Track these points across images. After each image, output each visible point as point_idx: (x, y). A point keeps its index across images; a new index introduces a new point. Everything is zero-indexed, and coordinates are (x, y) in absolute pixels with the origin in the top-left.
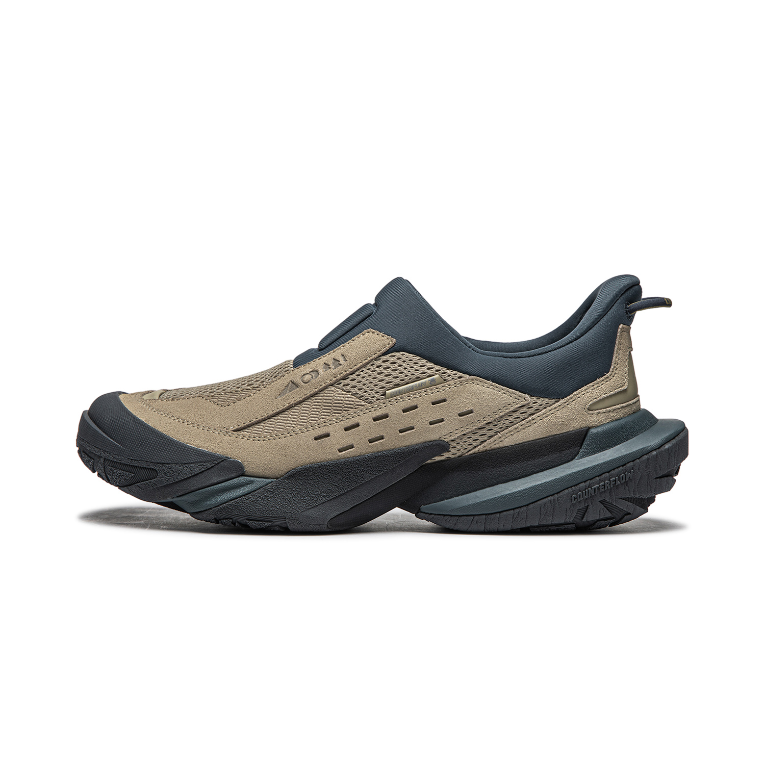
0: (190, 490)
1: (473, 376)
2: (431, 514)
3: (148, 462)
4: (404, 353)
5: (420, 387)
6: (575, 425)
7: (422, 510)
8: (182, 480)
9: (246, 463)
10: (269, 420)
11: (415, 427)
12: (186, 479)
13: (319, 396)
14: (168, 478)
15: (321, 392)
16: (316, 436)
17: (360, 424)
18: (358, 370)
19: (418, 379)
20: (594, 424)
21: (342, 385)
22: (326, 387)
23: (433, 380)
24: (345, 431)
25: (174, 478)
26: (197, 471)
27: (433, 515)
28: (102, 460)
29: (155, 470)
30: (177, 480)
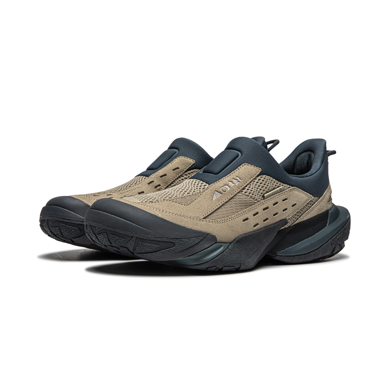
0: (195, 253)
1: (295, 186)
2: (282, 256)
3: (168, 238)
4: (266, 176)
5: (277, 192)
6: (325, 209)
7: (277, 254)
8: (190, 247)
9: (217, 236)
10: (215, 212)
11: (279, 213)
12: (192, 246)
13: (234, 199)
14: (182, 246)
15: (235, 196)
16: (243, 219)
17: (259, 212)
18: (248, 184)
19: (274, 189)
20: (329, 208)
21: (244, 192)
22: (237, 194)
23: (281, 189)
24: (254, 216)
25: (185, 246)
26: (197, 241)
27: (283, 257)
28: (134, 239)
29: (173, 242)
30: (187, 247)
